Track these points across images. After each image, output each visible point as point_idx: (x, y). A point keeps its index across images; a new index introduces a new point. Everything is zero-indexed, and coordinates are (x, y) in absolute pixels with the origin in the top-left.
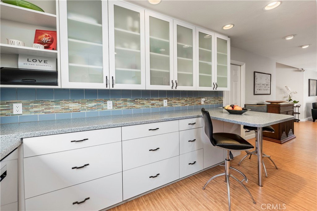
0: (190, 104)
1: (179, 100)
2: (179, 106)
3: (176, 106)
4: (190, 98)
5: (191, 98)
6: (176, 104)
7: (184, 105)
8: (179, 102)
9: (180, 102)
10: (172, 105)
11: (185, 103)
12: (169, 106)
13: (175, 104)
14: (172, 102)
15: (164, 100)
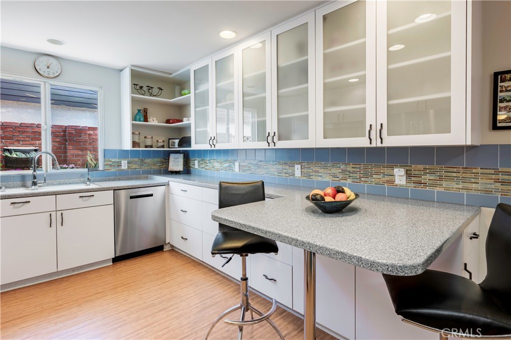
0: (355, 180)
1: (325, 168)
2: (325, 180)
3: (320, 179)
4: (354, 166)
5: (358, 166)
6: (320, 174)
7: (338, 179)
8: (326, 171)
9: (329, 172)
10: (311, 177)
11: (341, 176)
12: (305, 178)
13: (317, 174)
14: (311, 171)
15: (296, 166)
